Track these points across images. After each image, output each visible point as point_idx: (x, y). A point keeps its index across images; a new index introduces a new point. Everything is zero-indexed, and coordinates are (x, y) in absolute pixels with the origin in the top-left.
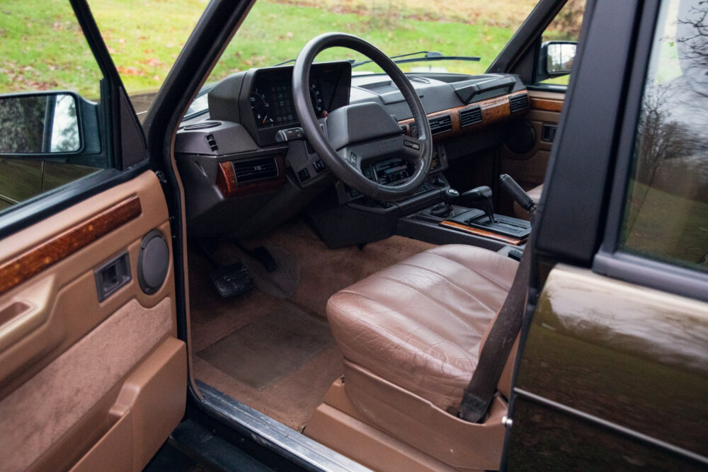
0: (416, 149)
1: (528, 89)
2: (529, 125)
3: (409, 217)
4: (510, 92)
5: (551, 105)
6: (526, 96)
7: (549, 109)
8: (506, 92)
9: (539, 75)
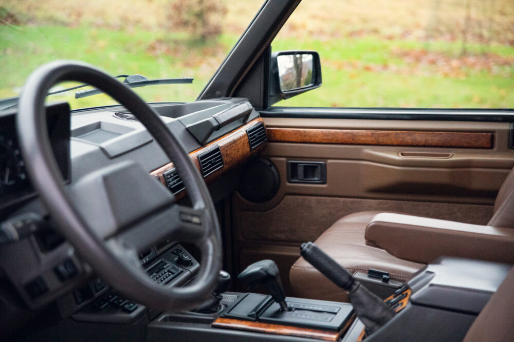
0: (196, 224)
1: (262, 115)
2: (268, 163)
3: (160, 320)
4: (245, 123)
5: (295, 134)
6: (263, 125)
7: (293, 140)
8: (242, 123)
9: (270, 96)
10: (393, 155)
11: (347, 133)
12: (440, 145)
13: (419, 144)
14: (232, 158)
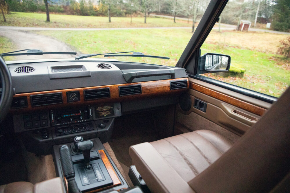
2: (189, 97)
4: (172, 78)
5: (199, 88)
6: (186, 81)
7: (198, 90)
8: (170, 78)
9: (200, 70)
10: (230, 110)
11: (216, 93)
12: (254, 112)
13: (245, 108)
14: (152, 91)
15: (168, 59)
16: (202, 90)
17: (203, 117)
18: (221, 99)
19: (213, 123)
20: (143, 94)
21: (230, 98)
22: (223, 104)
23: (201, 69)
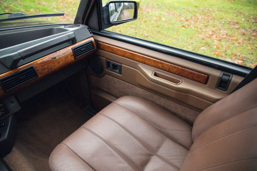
5: (109, 48)
6: (91, 42)
7: (107, 50)
8: (71, 44)
9: (105, 24)
10: (149, 73)
11: (131, 53)
12: (177, 73)
13: (166, 70)
14: (51, 69)
15: (63, 15)
16: (113, 50)
17: (120, 80)
18: (137, 60)
19: (132, 85)
20: (40, 76)
21: (147, 58)
22: (141, 66)
23: (106, 22)
